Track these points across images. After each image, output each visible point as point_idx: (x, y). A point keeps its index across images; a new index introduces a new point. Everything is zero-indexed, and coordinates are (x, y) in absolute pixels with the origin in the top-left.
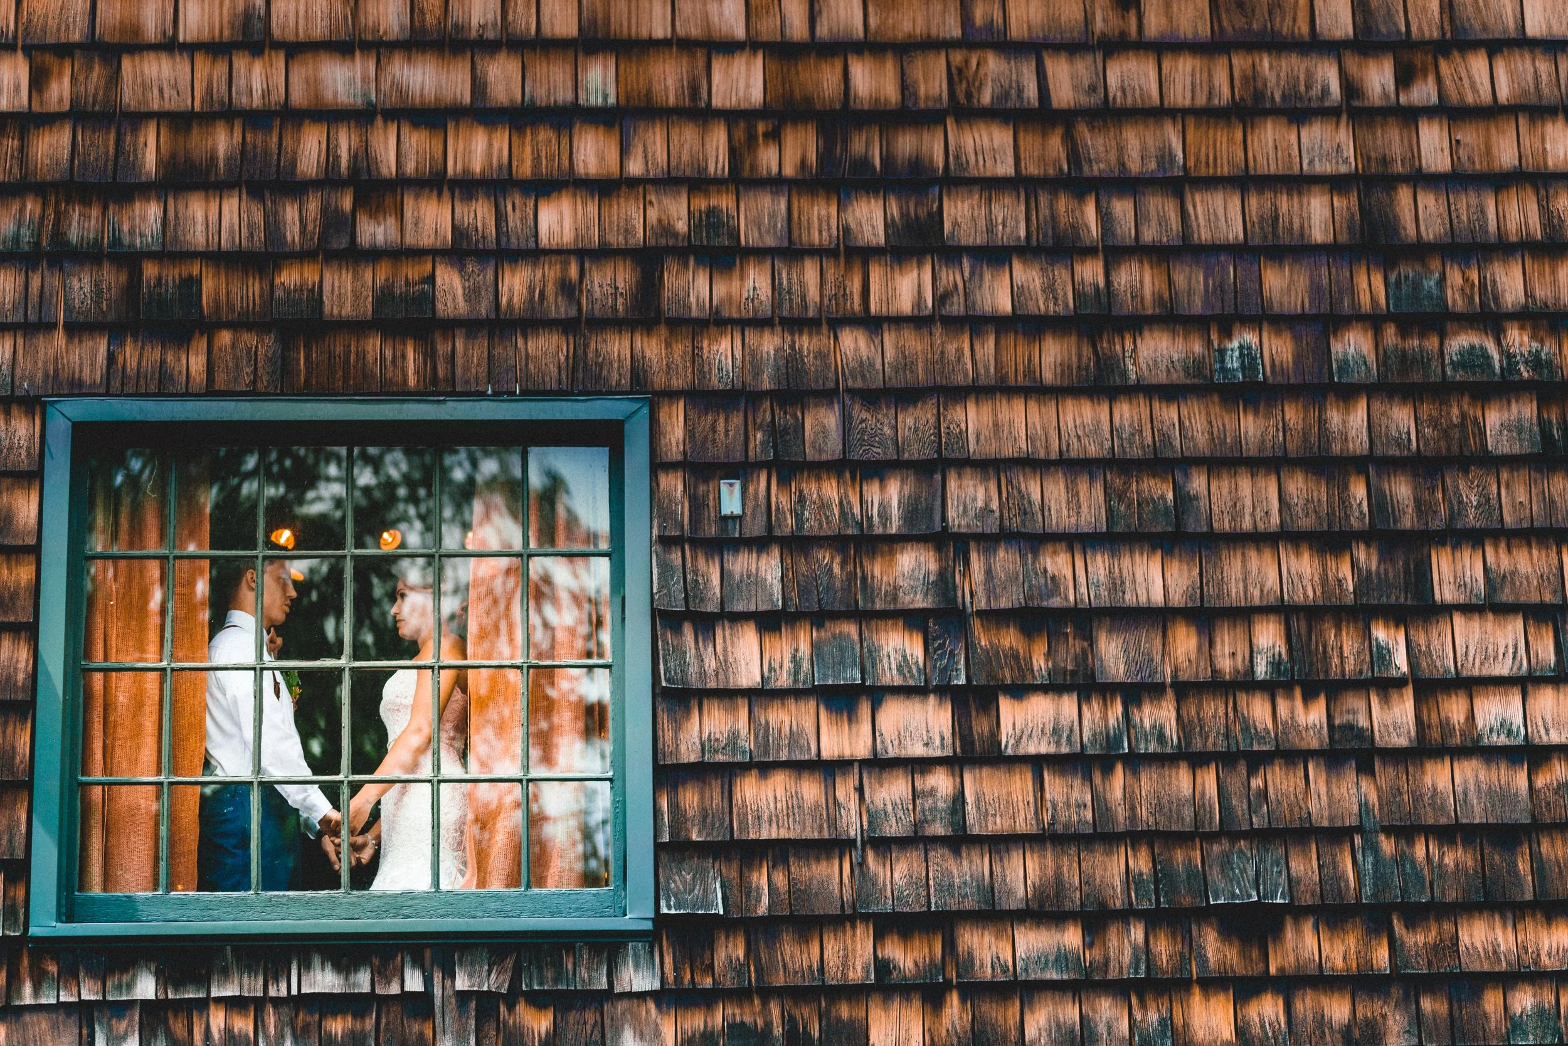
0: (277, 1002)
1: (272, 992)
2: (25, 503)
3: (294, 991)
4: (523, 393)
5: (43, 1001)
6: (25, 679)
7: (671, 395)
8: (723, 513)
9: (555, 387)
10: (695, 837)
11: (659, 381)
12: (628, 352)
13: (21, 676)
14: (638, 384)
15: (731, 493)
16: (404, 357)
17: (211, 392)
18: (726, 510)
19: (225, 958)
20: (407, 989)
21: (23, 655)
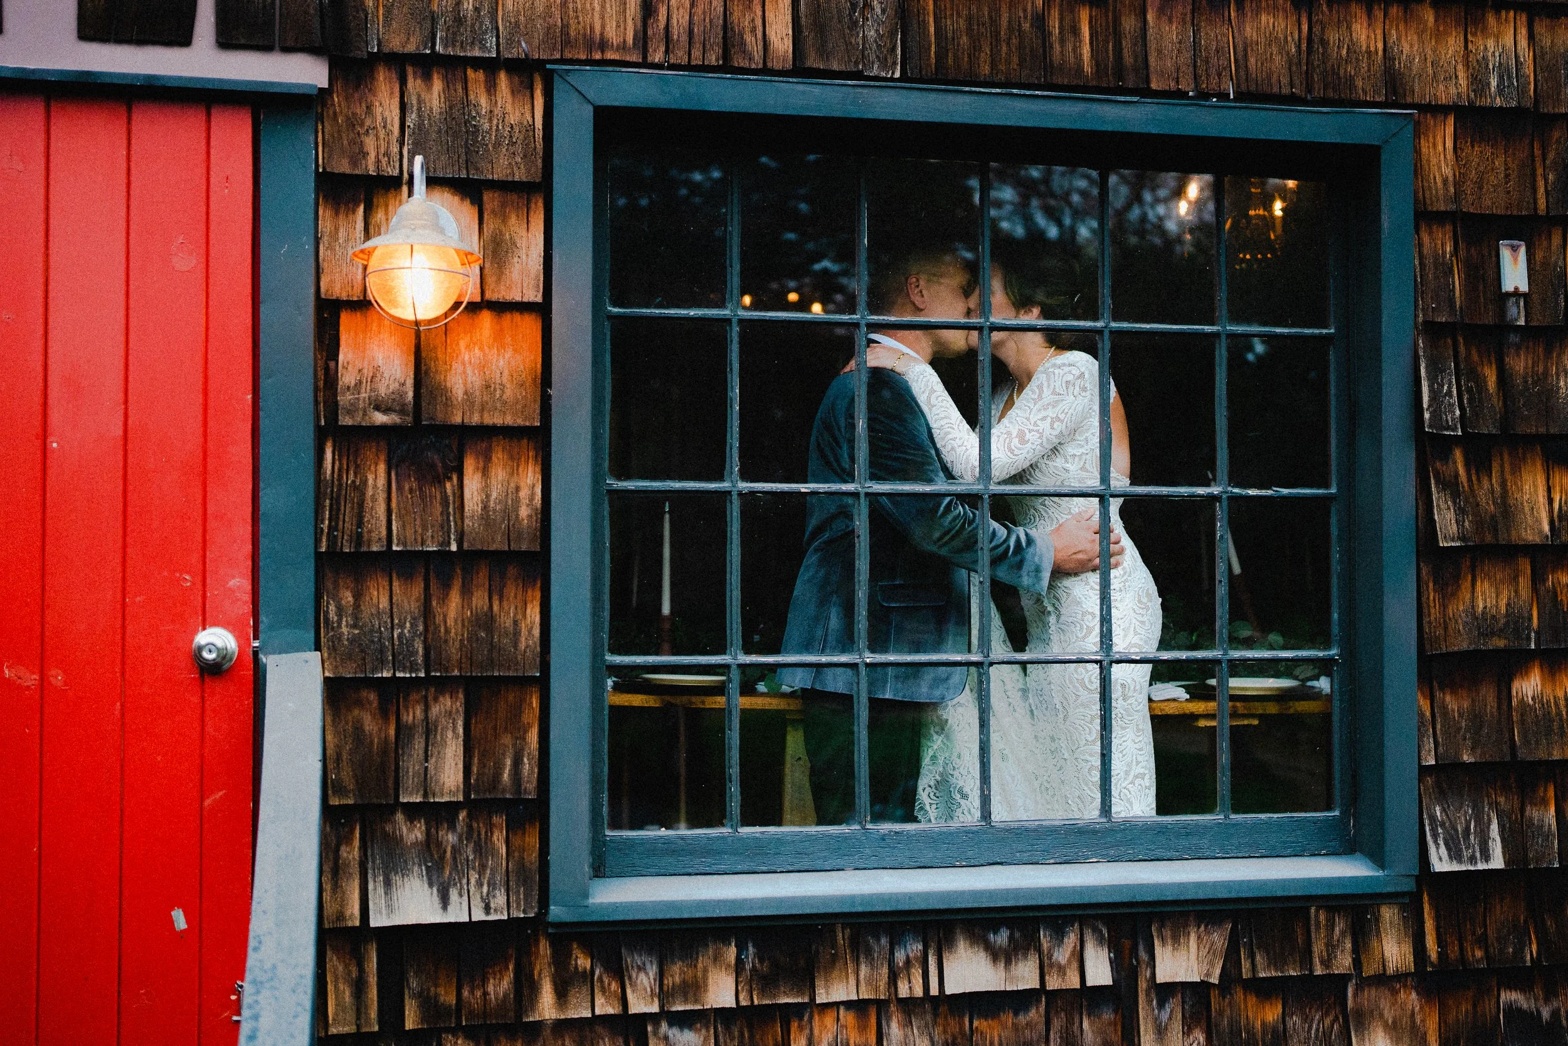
0: (909, 1006)
1: (903, 991)
2: (524, 233)
3: (934, 991)
4: (1239, 96)
5: (573, 1014)
6: (530, 516)
7: (1438, 110)
8: (1503, 291)
9: (1286, 91)
10: (1466, 758)
11: (1422, 92)
12: (1380, 46)
13: (524, 512)
14: (1395, 93)
15: (1515, 260)
16: (1075, 31)
17: (799, 70)
18: (1508, 286)
19: (834, 945)
20: (1089, 983)
21: (530, 478)
